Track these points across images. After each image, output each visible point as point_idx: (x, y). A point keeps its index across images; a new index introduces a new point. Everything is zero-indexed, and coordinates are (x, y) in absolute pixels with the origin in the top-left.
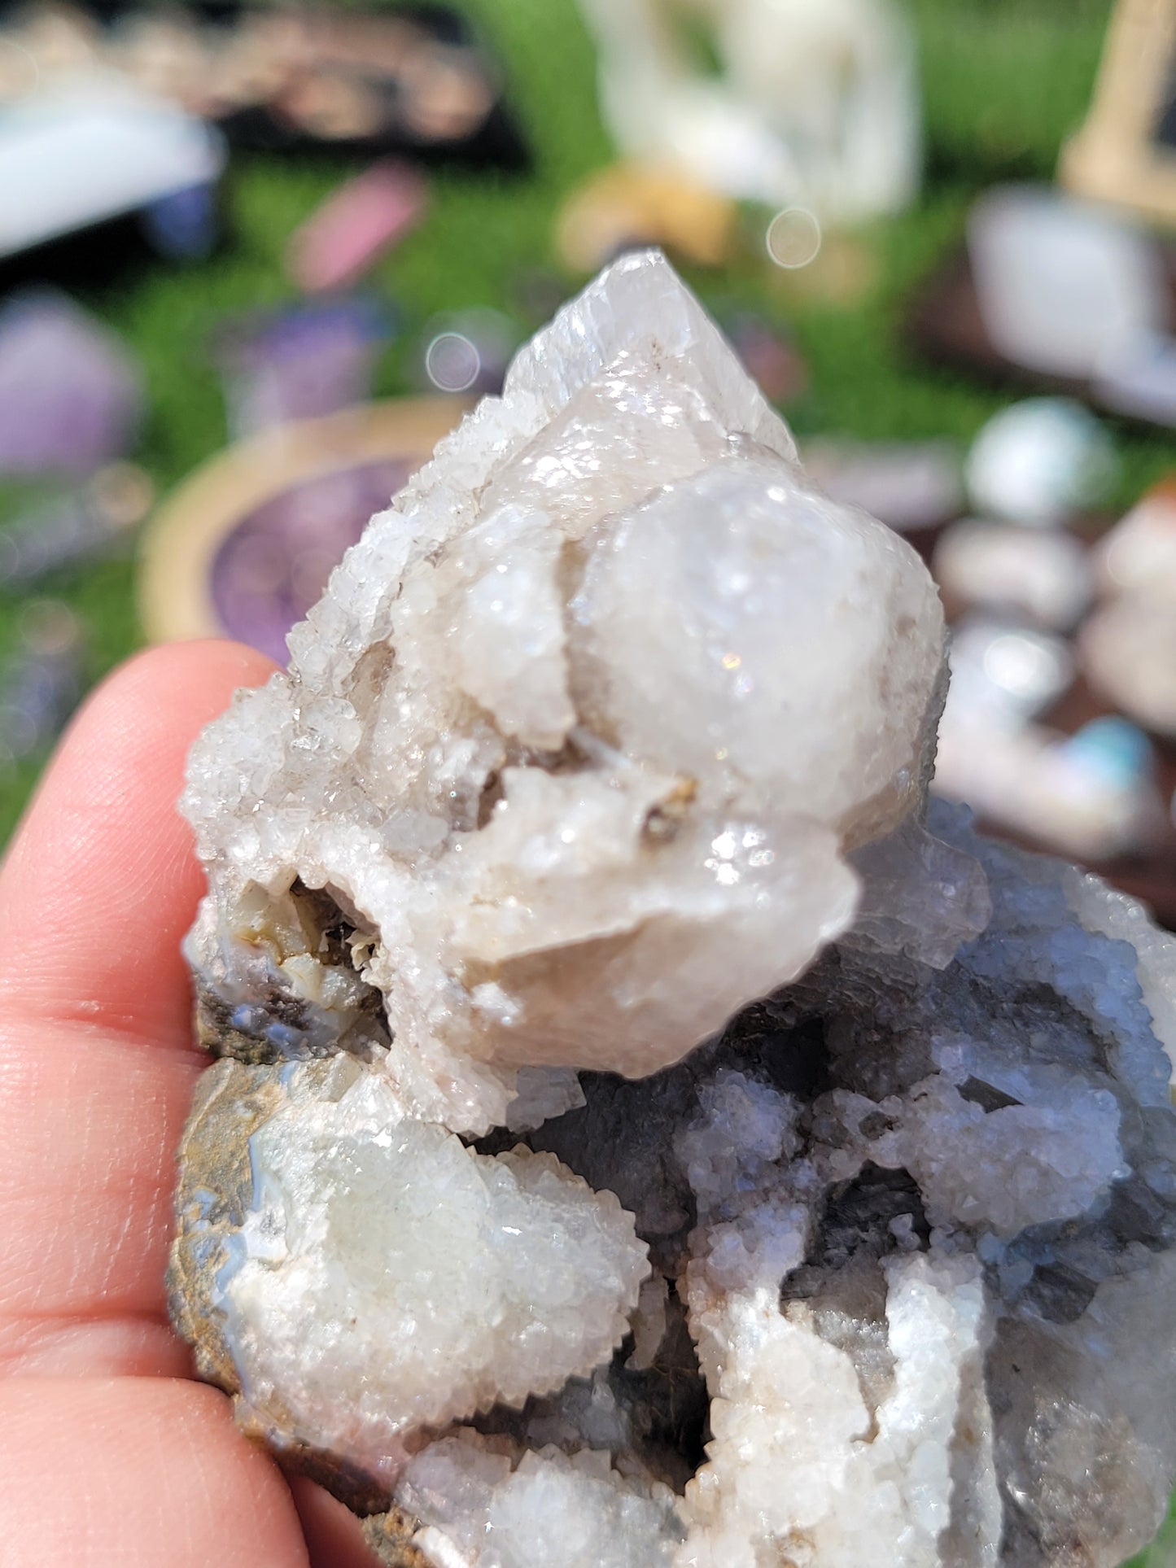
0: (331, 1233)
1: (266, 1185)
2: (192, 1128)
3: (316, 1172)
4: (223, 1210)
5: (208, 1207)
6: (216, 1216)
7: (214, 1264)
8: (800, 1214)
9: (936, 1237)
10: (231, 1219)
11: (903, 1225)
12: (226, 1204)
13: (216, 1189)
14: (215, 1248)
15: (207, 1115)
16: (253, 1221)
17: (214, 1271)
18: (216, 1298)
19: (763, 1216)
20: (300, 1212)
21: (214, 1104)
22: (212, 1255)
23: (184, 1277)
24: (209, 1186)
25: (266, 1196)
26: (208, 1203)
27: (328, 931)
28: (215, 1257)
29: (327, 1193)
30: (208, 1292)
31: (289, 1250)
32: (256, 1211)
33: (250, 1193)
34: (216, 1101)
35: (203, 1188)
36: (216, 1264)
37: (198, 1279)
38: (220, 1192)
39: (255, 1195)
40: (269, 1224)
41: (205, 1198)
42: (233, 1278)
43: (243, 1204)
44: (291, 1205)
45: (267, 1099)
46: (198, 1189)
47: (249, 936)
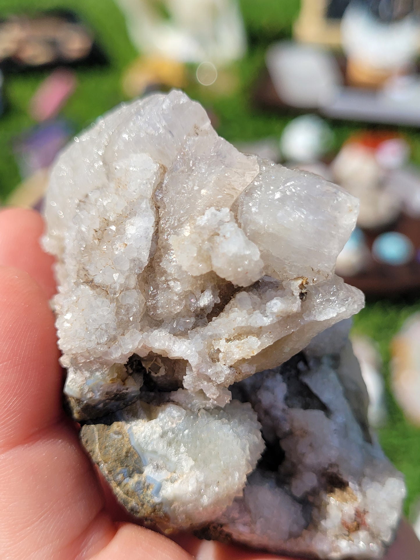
0: (195, 460)
1: (148, 457)
2: (97, 450)
3: (170, 444)
4: (133, 471)
5: (126, 474)
6: (131, 474)
7: (147, 490)
8: (279, 377)
9: (311, 363)
10: (137, 473)
11: (301, 366)
12: (133, 469)
13: (126, 466)
14: (144, 485)
15: (101, 444)
16: (148, 471)
17: (149, 492)
18: (157, 500)
19: (269, 383)
20: (174, 459)
21: (99, 439)
22: (144, 488)
23: (131, 499)
24: (123, 466)
26: (126, 472)
28: (146, 488)
29: (182, 449)
30: (151, 500)
31: (171, 472)
32: (146, 466)
33: (140, 461)
34: (100, 437)
35: (121, 468)
36: (148, 490)
37: (143, 498)
38: (128, 466)
39: (143, 460)
40: (157, 468)
41: (123, 471)
42: (160, 491)
43: (139, 466)
44: (167, 458)
45: (119, 428)
46: (119, 469)
47: (112, 381)
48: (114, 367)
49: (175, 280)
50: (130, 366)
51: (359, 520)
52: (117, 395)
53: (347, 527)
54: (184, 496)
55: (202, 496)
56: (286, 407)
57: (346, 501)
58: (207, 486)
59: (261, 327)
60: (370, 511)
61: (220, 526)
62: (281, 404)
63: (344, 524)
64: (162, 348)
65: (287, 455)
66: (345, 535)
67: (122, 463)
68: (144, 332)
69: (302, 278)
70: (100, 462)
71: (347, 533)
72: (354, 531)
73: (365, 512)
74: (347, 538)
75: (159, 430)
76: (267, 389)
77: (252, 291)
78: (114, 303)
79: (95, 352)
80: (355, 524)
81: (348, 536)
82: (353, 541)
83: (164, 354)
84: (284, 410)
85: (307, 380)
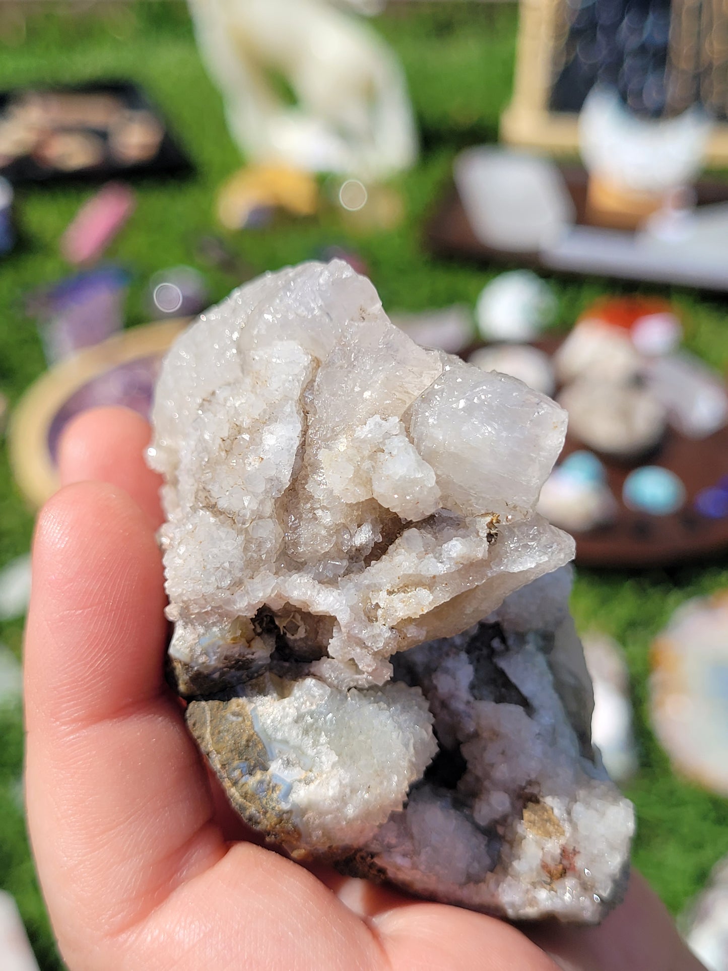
0: (339, 755)
1: (276, 748)
2: (208, 736)
3: (306, 732)
4: (255, 767)
5: (245, 769)
6: (252, 771)
7: (272, 792)
8: (464, 656)
9: (510, 642)
10: (260, 769)
11: (496, 643)
12: (255, 764)
13: (246, 759)
14: (268, 785)
15: (213, 728)
16: (275, 767)
17: (275, 795)
18: (285, 806)
19: (450, 663)
20: (311, 752)
21: (211, 721)
22: (268, 789)
23: (250, 804)
24: (241, 759)
25: (280, 752)
26: (245, 767)
27: (258, 622)
28: (271, 789)
29: (323, 739)
30: (277, 806)
31: (306, 771)
32: (273, 760)
33: (266, 753)
34: (212, 719)
35: (238, 761)
36: (274, 792)
37: (266, 803)
38: (249, 760)
39: (269, 753)
40: (288, 763)
41: (242, 765)
42: (290, 794)
43: (264, 760)
44: (301, 751)
45: (239, 707)
46: (236, 763)
47: (234, 640)
48: (238, 621)
49: (324, 508)
50: (258, 624)
51: (565, 862)
52: (239, 661)
53: (549, 872)
54: (322, 803)
55: (346, 804)
56: (471, 699)
57: (549, 835)
58: (354, 791)
59: (434, 577)
60: (582, 851)
61: (370, 856)
62: (464, 694)
63: (544, 866)
64: (303, 598)
65: (469, 766)
66: (545, 882)
67: (240, 754)
68: (280, 576)
69: (493, 514)
70: (211, 752)
71: (549, 880)
72: (558, 878)
73: (575, 852)
74: (548, 887)
75: (292, 712)
76: (446, 671)
77: (424, 528)
78: (242, 535)
79: (213, 599)
80: (560, 867)
81: (549, 884)
82: (556, 892)
83: (304, 608)
84: (468, 703)
85: (503, 664)
